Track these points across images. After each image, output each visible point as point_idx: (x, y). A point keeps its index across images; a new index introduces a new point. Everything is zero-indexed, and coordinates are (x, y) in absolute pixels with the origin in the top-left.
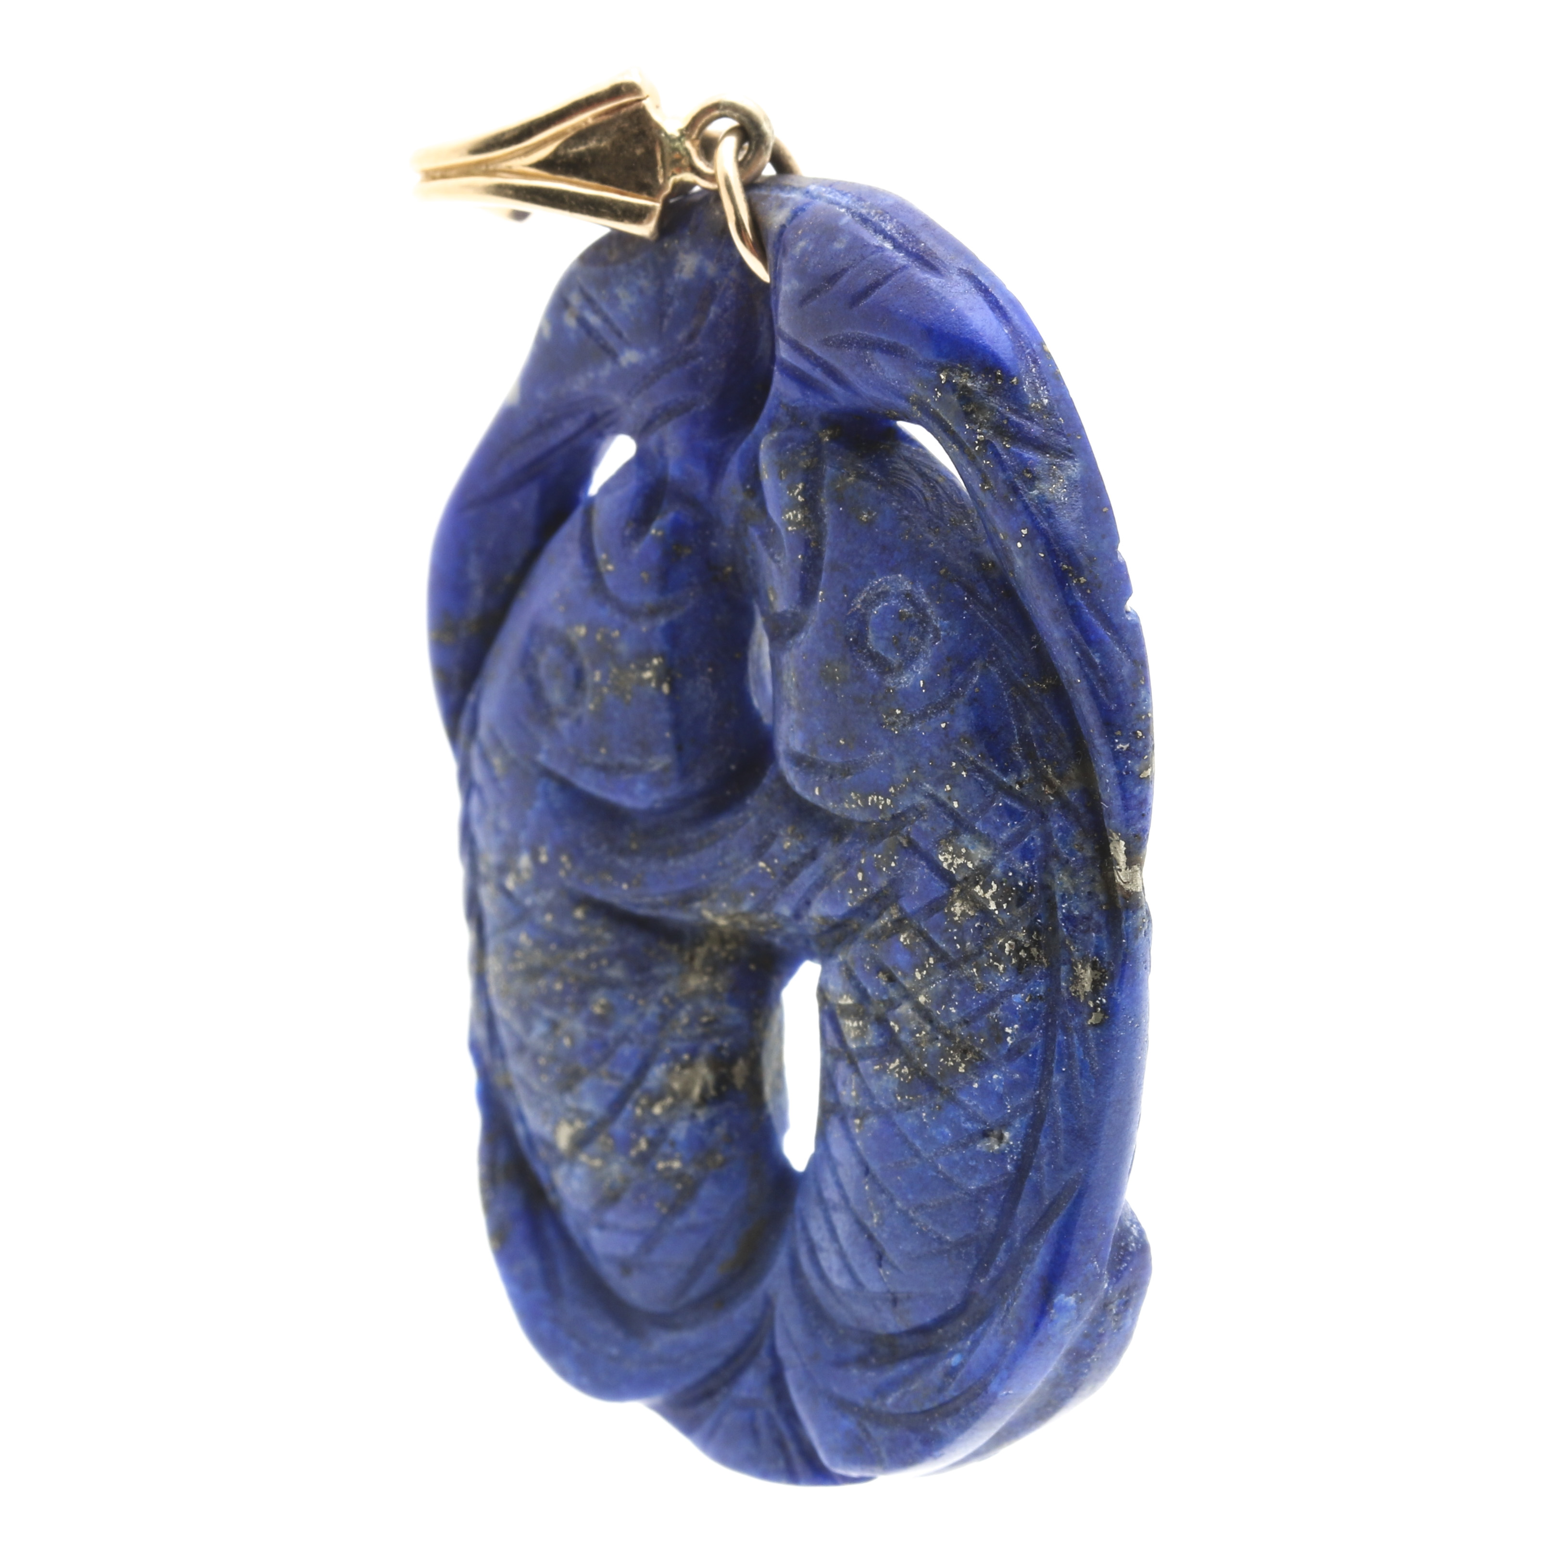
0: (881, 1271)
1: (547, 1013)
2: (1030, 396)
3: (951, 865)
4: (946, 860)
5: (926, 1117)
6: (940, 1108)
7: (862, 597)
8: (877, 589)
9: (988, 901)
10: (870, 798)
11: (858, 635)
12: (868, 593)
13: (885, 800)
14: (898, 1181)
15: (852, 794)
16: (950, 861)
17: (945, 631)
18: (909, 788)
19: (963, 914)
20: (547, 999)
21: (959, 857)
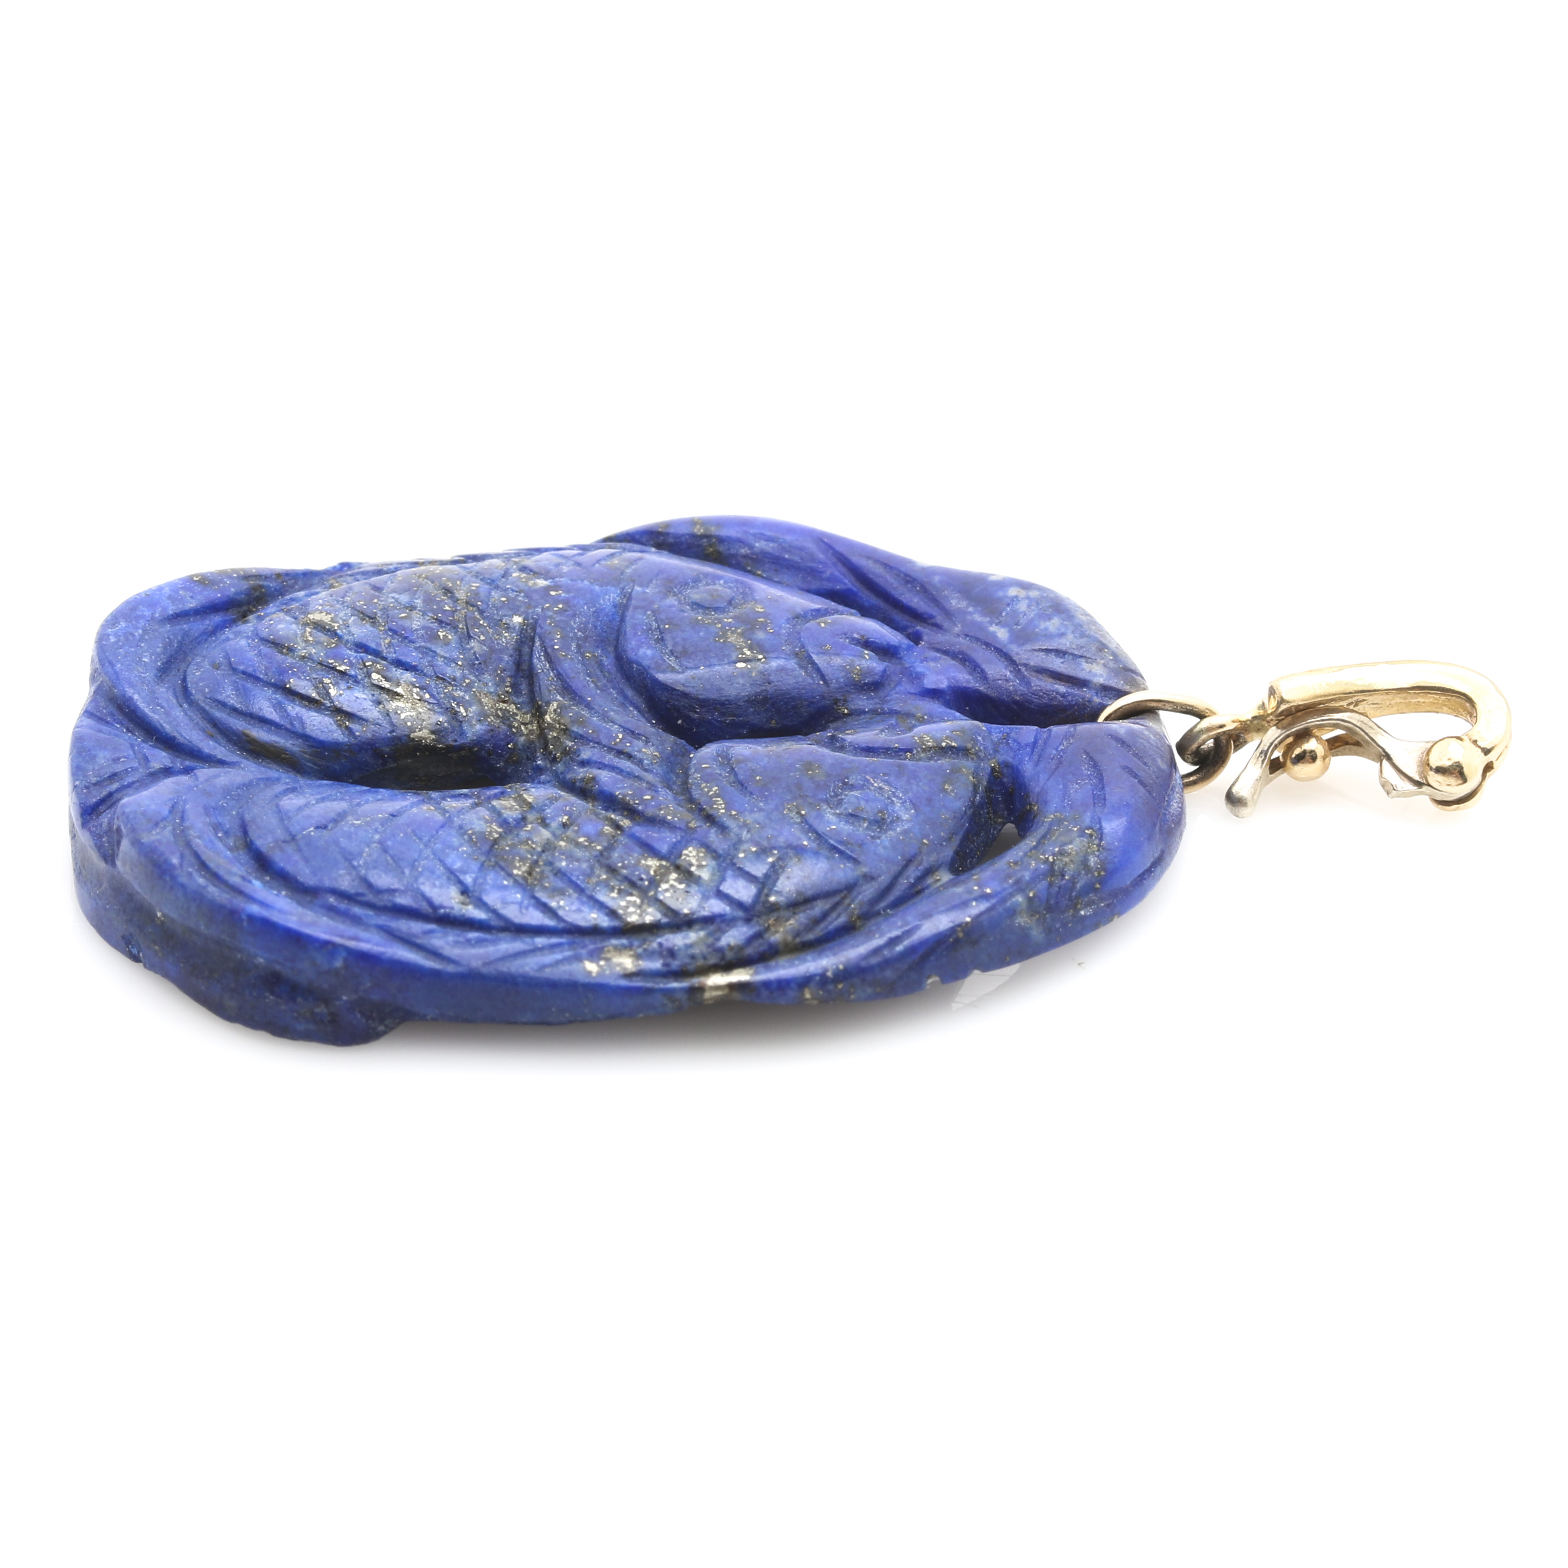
0: (312, 829)
1: (419, 602)
2: (1086, 899)
3: (687, 855)
4: (691, 852)
5: (463, 850)
6: (476, 859)
7: (884, 787)
8: (894, 797)
9: (667, 882)
10: (719, 799)
11: (852, 785)
12: (889, 791)
13: (723, 809)
14: (399, 835)
15: (716, 788)
16: (691, 855)
17: (881, 843)
18: (741, 824)
19: (649, 867)
20: (429, 600)
21: (697, 860)
